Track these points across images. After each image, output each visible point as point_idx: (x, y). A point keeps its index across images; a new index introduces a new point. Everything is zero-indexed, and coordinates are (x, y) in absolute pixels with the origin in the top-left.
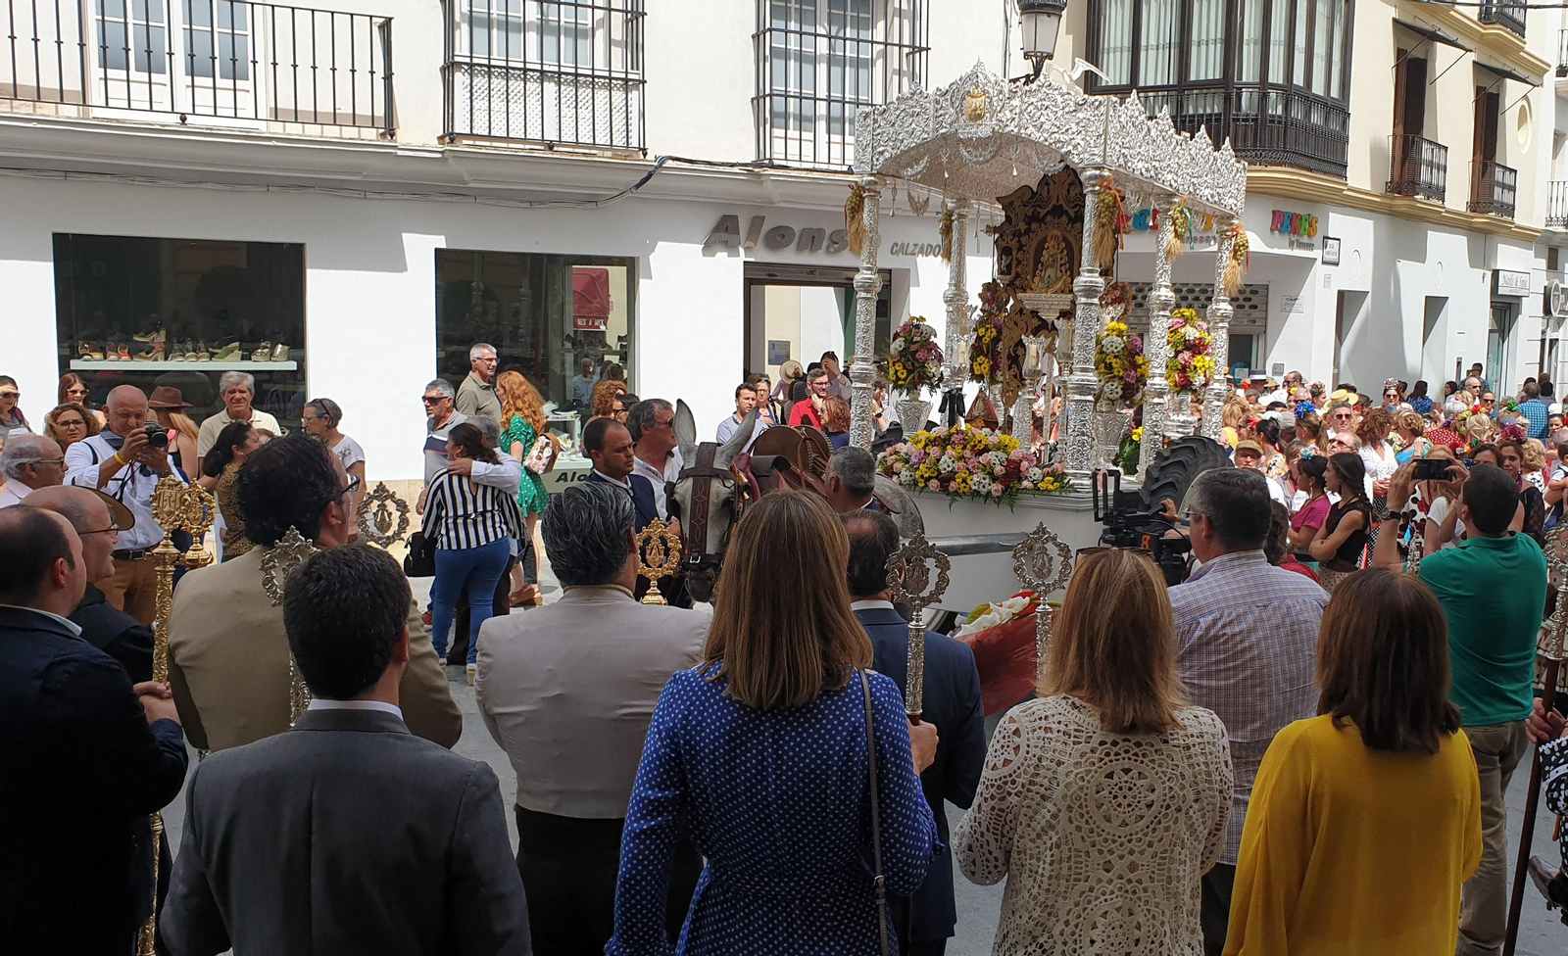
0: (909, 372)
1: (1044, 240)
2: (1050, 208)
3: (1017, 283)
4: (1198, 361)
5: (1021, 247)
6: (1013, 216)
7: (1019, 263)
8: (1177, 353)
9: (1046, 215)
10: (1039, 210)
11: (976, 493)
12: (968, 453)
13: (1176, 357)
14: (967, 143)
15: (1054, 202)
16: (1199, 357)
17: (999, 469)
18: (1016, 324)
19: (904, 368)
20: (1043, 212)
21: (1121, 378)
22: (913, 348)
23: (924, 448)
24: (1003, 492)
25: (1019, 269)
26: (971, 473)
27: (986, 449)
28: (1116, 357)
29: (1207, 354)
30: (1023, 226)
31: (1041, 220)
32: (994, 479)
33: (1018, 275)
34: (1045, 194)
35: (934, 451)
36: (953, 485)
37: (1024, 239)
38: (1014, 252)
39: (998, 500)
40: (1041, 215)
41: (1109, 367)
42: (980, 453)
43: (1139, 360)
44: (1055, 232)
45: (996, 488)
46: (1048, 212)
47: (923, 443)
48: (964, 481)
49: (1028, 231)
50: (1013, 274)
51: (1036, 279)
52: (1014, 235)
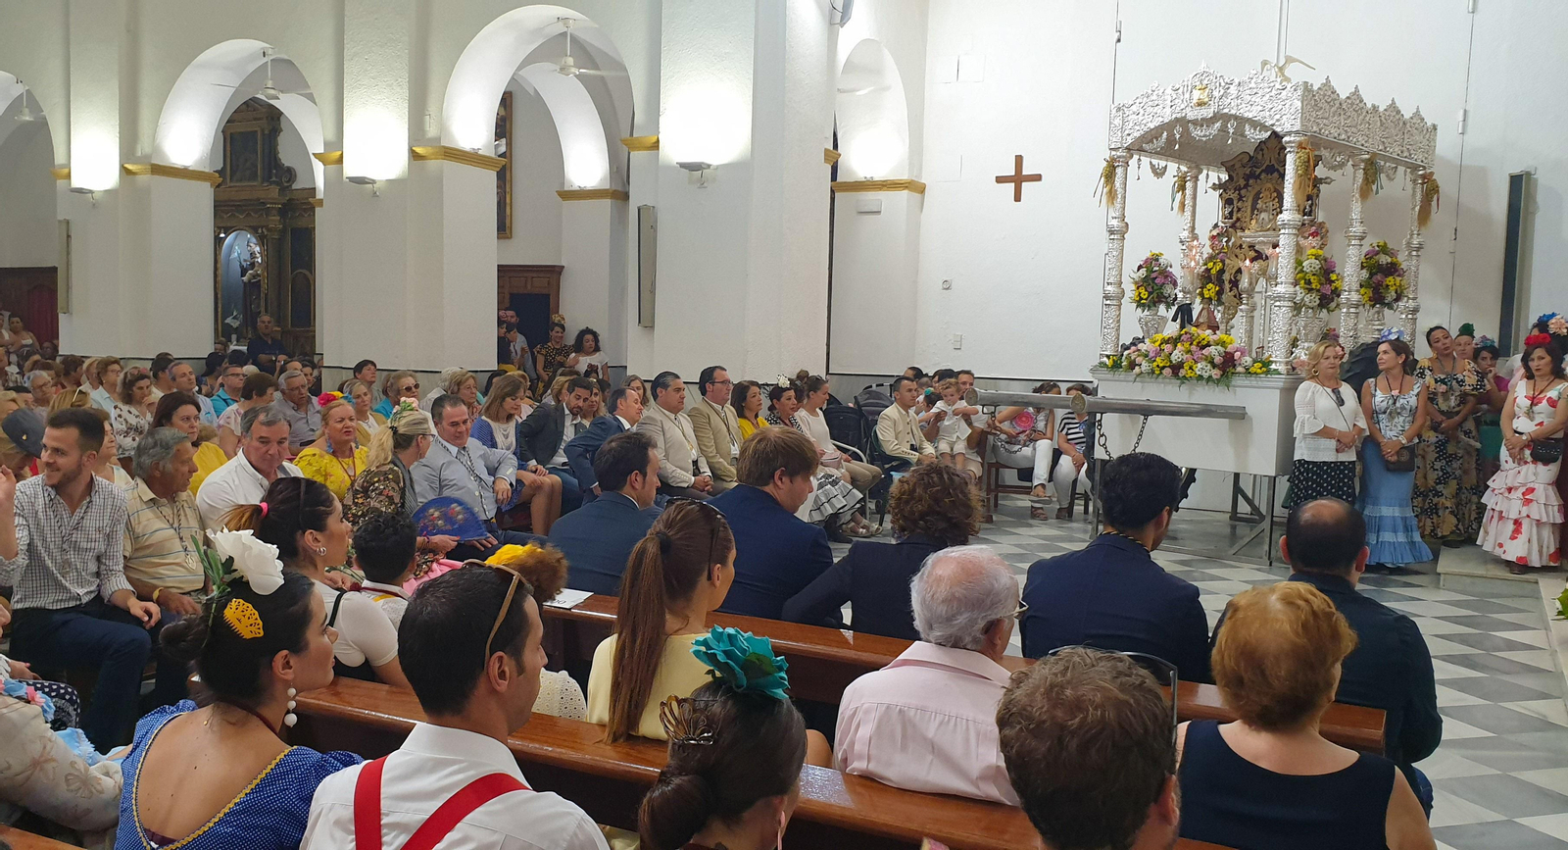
0: (1150, 293)
1: (1259, 193)
2: (1264, 167)
3: (1238, 224)
4: (1390, 280)
5: (1240, 198)
6: (1234, 175)
7: (1239, 210)
8: (1372, 275)
9: (1261, 173)
10: (1255, 169)
11: (1200, 377)
12: (1193, 348)
13: (1370, 278)
14: (1195, 122)
15: (1267, 163)
16: (1391, 278)
17: (1218, 360)
18: (1236, 256)
19: (1146, 290)
20: (1259, 171)
21: (1318, 291)
22: (1154, 275)
23: (1160, 345)
24: (1222, 376)
25: (1239, 215)
26: (1196, 362)
27: (1208, 345)
28: (1314, 275)
29: (1399, 276)
30: (1242, 182)
31: (1258, 177)
32: (1214, 366)
33: (1238, 219)
34: (1260, 157)
35: (1167, 348)
36: (1182, 373)
37: (1243, 192)
38: (1235, 203)
39: (1218, 382)
40: (1257, 173)
41: (1309, 282)
42: (1203, 348)
43: (1333, 277)
44: (1269, 185)
45: (1216, 373)
46: (1263, 171)
47: (1159, 342)
48: (1191, 368)
49: (1246, 186)
50: (1235, 218)
51: (1253, 222)
52: (1235, 190)
